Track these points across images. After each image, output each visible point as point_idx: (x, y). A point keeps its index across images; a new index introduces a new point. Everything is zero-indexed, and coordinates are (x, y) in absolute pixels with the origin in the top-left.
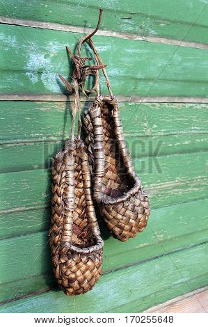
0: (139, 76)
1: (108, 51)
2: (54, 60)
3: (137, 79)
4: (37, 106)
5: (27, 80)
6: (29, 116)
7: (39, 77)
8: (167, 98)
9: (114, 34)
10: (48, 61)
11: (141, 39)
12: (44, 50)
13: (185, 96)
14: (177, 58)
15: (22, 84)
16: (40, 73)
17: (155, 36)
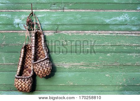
0: (58, 23)
1: (45, 16)
2: (23, 20)
3: (58, 25)
4: (19, 34)
5: (14, 26)
6: (16, 37)
7: (18, 26)
8: (75, 31)
9: (48, 10)
10: (21, 21)
11: (60, 11)
12: (20, 18)
13: (85, 30)
14: (79, 16)
15: (13, 28)
16: (18, 24)
17: (68, 9)
